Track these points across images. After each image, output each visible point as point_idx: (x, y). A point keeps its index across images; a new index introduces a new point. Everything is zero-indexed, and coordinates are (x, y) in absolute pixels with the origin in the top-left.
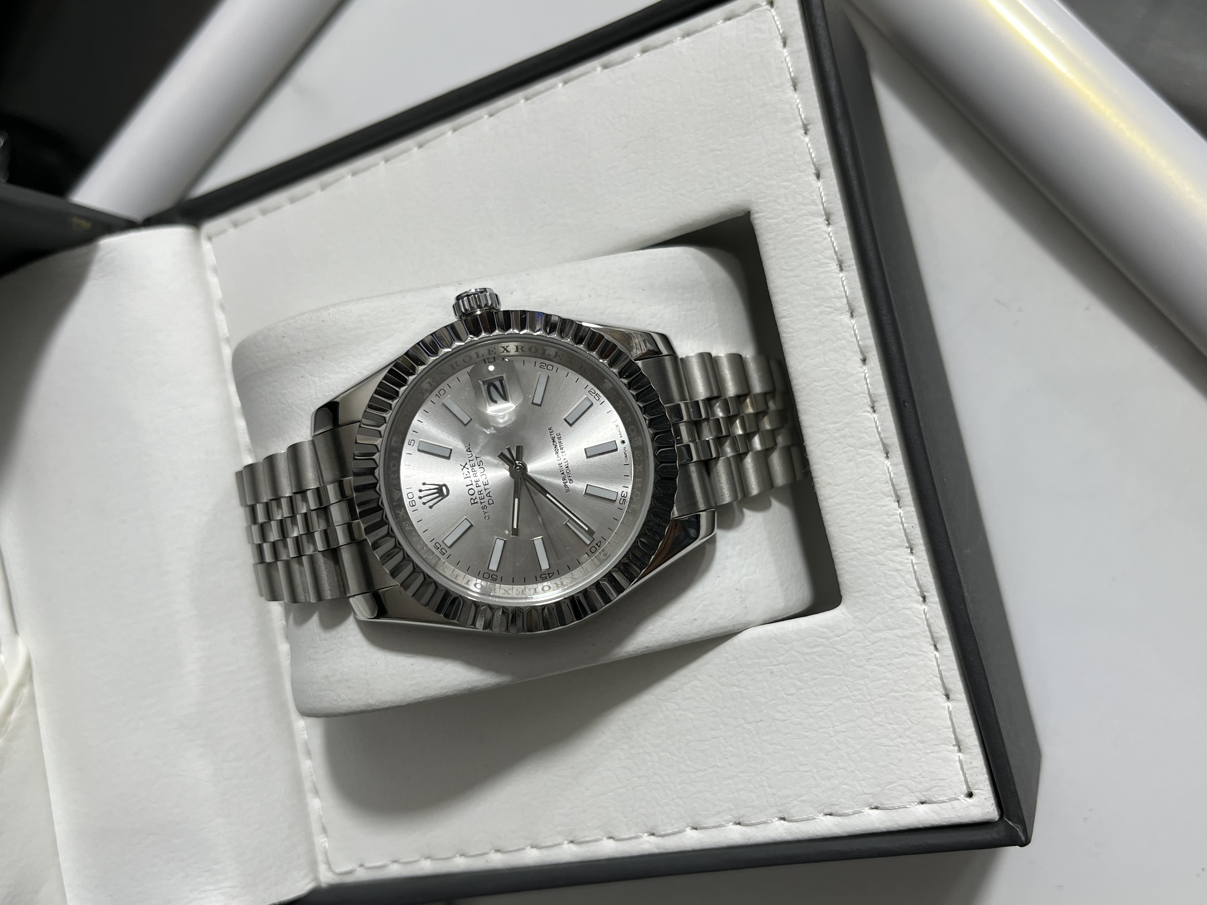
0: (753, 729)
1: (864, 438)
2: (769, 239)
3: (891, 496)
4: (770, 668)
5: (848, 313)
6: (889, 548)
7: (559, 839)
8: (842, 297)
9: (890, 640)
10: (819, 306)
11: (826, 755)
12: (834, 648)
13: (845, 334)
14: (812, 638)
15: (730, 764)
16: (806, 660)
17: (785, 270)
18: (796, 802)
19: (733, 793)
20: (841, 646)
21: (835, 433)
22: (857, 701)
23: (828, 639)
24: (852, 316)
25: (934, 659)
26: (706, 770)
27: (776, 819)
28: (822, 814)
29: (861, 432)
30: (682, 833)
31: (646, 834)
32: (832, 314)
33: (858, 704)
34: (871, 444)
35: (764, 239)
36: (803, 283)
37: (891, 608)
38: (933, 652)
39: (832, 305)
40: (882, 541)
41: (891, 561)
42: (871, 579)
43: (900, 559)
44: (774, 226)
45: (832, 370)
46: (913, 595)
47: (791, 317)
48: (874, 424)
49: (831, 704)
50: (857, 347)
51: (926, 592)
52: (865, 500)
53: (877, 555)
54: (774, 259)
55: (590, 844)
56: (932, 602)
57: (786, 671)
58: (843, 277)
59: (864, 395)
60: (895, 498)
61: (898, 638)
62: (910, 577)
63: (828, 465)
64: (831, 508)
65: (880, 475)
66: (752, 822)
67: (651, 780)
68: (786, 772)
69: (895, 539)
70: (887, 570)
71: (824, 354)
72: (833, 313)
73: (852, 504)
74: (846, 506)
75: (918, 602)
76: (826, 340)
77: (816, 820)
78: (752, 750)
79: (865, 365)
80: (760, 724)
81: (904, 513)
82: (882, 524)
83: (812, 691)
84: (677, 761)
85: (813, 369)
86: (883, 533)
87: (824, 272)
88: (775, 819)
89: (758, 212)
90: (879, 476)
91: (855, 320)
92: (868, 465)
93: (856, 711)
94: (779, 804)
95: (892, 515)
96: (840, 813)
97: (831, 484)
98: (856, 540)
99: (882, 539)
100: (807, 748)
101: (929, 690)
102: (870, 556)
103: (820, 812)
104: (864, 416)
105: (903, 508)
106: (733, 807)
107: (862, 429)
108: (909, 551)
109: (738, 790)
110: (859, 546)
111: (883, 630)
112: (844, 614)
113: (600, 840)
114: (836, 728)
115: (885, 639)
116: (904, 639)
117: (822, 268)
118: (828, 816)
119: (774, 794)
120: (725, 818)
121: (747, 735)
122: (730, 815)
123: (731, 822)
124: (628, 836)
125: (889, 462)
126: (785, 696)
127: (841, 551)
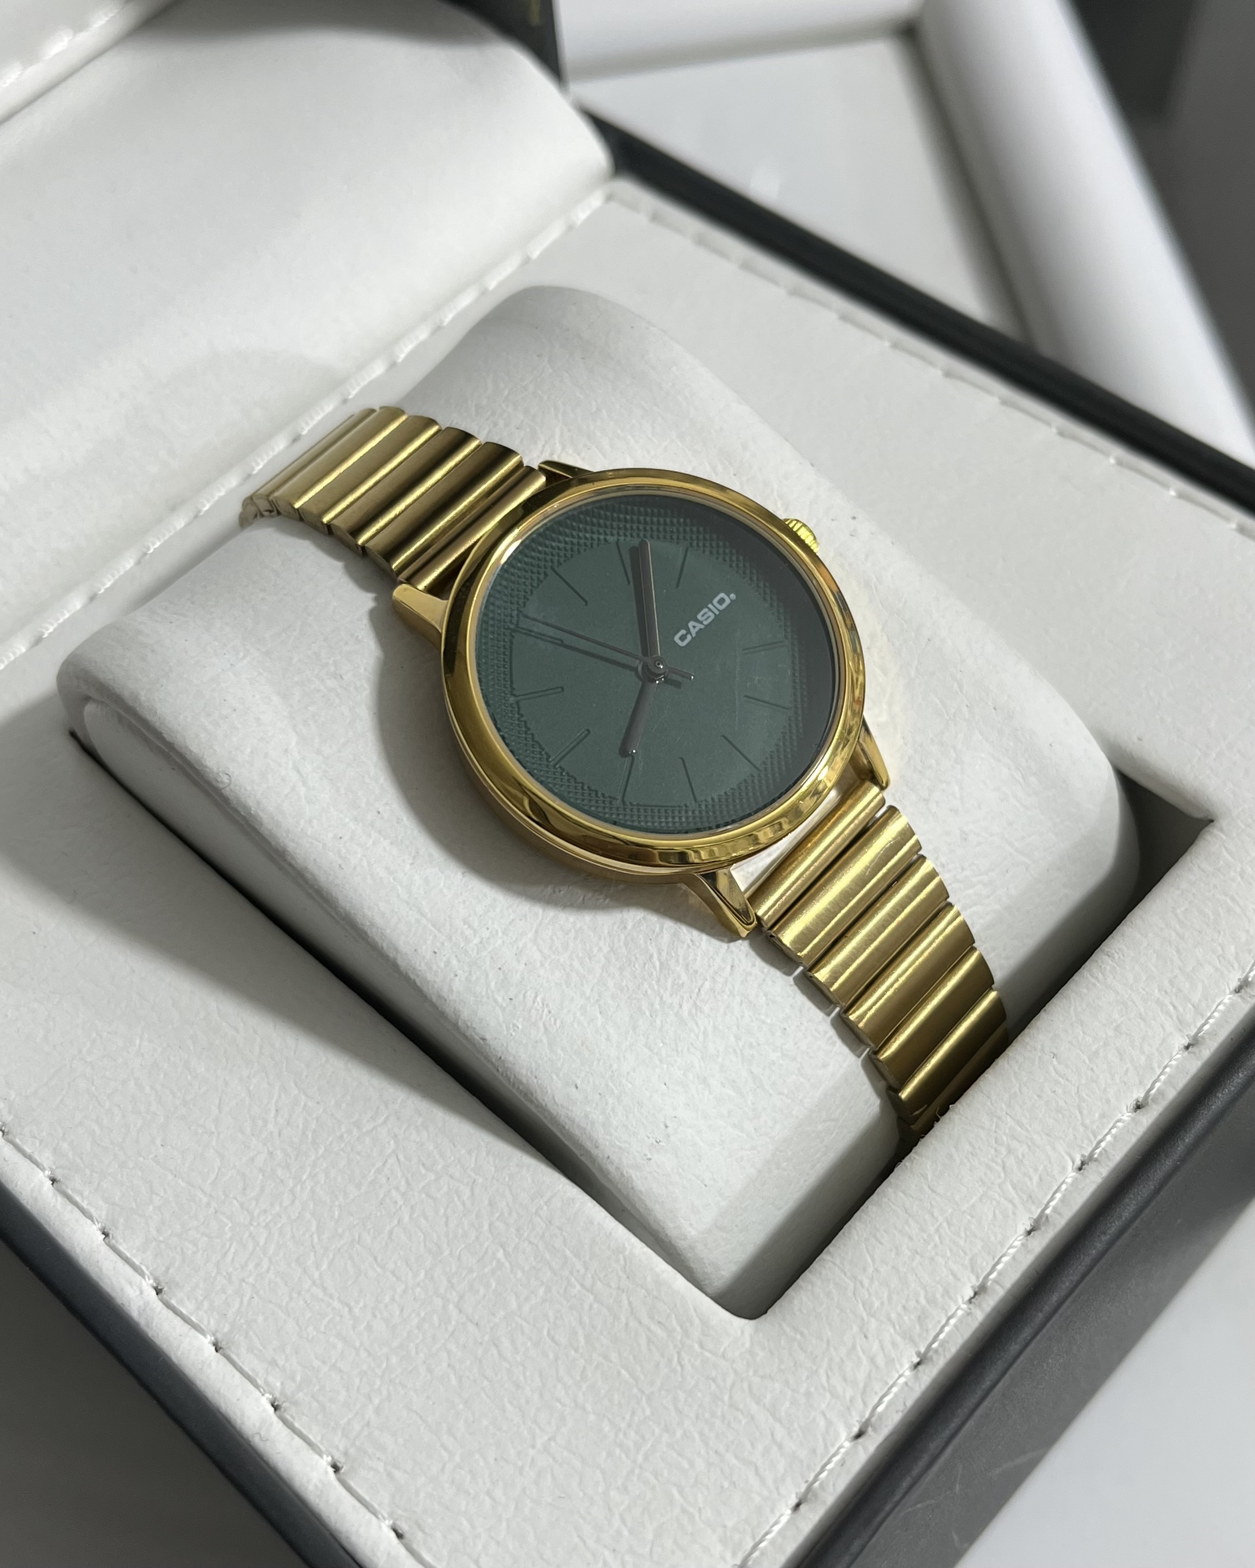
0: (453, 1323)
1: (1031, 1179)
2: (1199, 867)
3: (978, 1277)
4: (573, 1279)
5: (1188, 1040)
6: (897, 1327)
7: (46, 1158)
8: (1202, 1016)
9: (757, 1427)
10: (1166, 992)
11: (496, 1459)
12: (679, 1354)
13: (1156, 1054)
14: (668, 1311)
15: (369, 1328)
16: (627, 1325)
17: (1176, 915)
18: (380, 1466)
19: (324, 1363)
20: (689, 1361)
21: (1005, 1133)
22: (621, 1446)
23: (686, 1333)
24: (1187, 1048)
25: (778, 1515)
26: (331, 1297)
27: (330, 1459)
28: (391, 1522)
29: (1036, 1170)
30: (193, 1330)
31: (151, 1281)
32: (1168, 1018)
33: (618, 1451)
34: (1030, 1197)
35: (1194, 862)
36: (1178, 952)
37: (808, 1394)
38: (787, 1505)
39: (1181, 1009)
40: (899, 1308)
41: (880, 1342)
42: (829, 1333)
43: (893, 1355)
44: (1222, 863)
45: (1092, 1070)
46: (854, 1413)
47: (1118, 965)
48: (1061, 1181)
49: (584, 1409)
50: (1151, 1082)
51: (875, 1430)
52: (941, 1243)
53: (873, 1316)
54: (1178, 892)
55: (70, 1207)
56: (865, 1449)
57: (586, 1307)
58: (1230, 999)
59: (1092, 1138)
60: (978, 1284)
61: (770, 1437)
62: (879, 1389)
63: (950, 1156)
64: (891, 1204)
65: (996, 1239)
66: (296, 1425)
67: (252, 1228)
68: (421, 1417)
69: (918, 1327)
70: (861, 1348)
71: (1106, 1044)
72: (1171, 1018)
73: (922, 1230)
74: (910, 1220)
75: (848, 1427)
76: (1126, 1034)
77: (374, 1518)
78: (417, 1344)
79: (1135, 1112)
80: (471, 1327)
81: (966, 1312)
82: (926, 1292)
83: (585, 1368)
84: (313, 1247)
85: (1070, 1042)
86: (912, 1303)
87: (1217, 969)
88: (327, 1456)
89: (1222, 830)
90: (993, 1238)
91: (1186, 1053)
92: (997, 1212)
93: (604, 1454)
94: (357, 1443)
95: (951, 1298)
96: (415, 1546)
97: (926, 1179)
98: (870, 1270)
99: (904, 1307)
100: (485, 1423)
101: (723, 1541)
102: (863, 1306)
103: (391, 1515)
104: (1063, 1158)
105: (972, 1306)
106: (298, 1378)
107: (1041, 1168)
108: (916, 1360)
109: (333, 1366)
110: (866, 1282)
111: (764, 1406)
112: (743, 1332)
113: (90, 1217)
114: (553, 1444)
115: (753, 1418)
116: (775, 1448)
117: (1220, 961)
118: (393, 1535)
119: (368, 1424)
120: (270, 1379)
121: (435, 1318)
122: (282, 1384)
123: (271, 1393)
124: (129, 1255)
125: (1024, 1241)
126: (545, 1332)
127: (838, 1262)
